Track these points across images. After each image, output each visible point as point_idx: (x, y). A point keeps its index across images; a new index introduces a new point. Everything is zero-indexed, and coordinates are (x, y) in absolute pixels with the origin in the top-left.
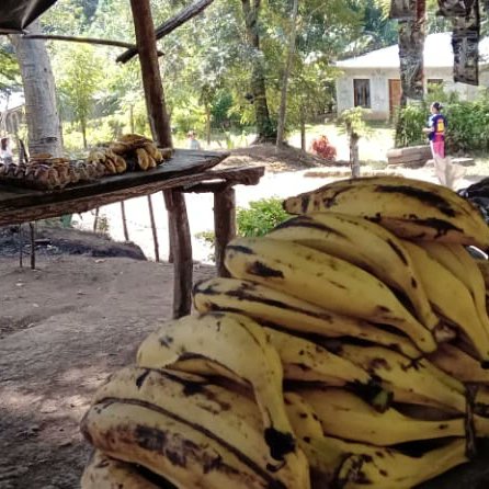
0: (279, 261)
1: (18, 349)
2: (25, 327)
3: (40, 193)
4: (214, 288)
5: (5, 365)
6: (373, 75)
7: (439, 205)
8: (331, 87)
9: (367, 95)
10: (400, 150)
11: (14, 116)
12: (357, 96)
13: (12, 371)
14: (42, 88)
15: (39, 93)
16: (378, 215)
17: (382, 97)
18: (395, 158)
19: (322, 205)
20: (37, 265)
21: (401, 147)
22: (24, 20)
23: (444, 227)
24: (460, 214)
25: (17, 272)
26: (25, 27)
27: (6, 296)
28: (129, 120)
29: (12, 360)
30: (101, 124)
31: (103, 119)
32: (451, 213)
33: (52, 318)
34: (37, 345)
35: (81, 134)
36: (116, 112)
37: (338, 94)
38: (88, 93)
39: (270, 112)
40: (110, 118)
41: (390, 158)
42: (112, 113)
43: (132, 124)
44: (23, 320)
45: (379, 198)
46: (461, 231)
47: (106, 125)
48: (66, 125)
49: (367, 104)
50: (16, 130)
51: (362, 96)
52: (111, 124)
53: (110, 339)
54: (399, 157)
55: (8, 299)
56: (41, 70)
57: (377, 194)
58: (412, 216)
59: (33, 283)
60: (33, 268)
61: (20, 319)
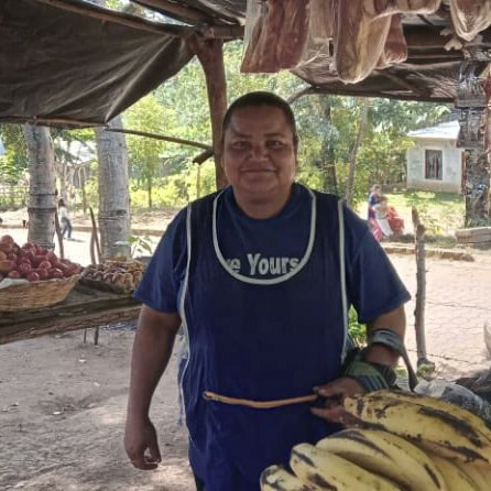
0: (334, 479)
1: (79, 431)
2: (86, 407)
3: (115, 297)
4: (280, 484)
5: (67, 448)
6: (446, 146)
7: (470, 435)
8: (402, 157)
9: (439, 167)
10: (471, 229)
11: (82, 171)
12: (428, 166)
13: (73, 455)
14: (116, 162)
15: (112, 166)
16: (419, 435)
17: (454, 170)
18: (464, 238)
19: (374, 414)
20: (100, 340)
21: (471, 226)
22: (108, 116)
23: (472, 455)
24: (486, 445)
25: (81, 347)
26: (108, 120)
27: (69, 373)
28: (195, 182)
29: (74, 443)
30: (167, 183)
31: (169, 177)
32: (478, 444)
33: (112, 400)
34: (97, 429)
35: (147, 193)
36: (183, 171)
37: (408, 163)
38: (155, 153)
39: (338, 181)
40: (176, 177)
41: (459, 238)
42: (179, 172)
43: (198, 186)
44: (84, 400)
45: (421, 420)
46: (487, 461)
47: (172, 184)
48: (132, 183)
49: (438, 176)
50: (83, 185)
51: (433, 167)
52: (177, 183)
53: (168, 426)
54: (469, 237)
55: (70, 376)
56: (116, 145)
57: (419, 416)
58: (446, 442)
59: (95, 360)
60: (96, 343)
61: (81, 398)
